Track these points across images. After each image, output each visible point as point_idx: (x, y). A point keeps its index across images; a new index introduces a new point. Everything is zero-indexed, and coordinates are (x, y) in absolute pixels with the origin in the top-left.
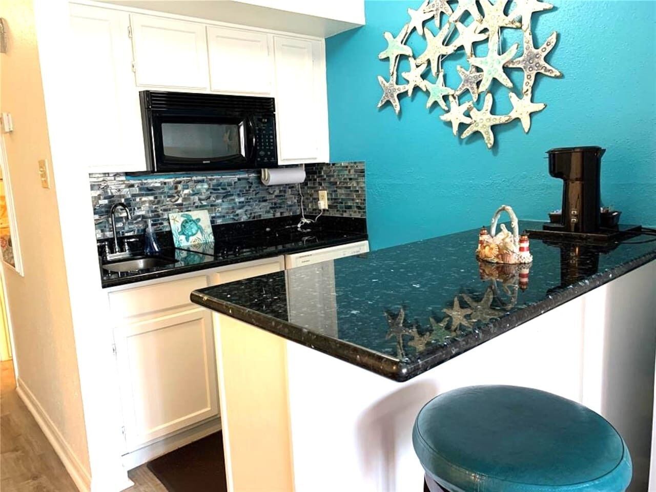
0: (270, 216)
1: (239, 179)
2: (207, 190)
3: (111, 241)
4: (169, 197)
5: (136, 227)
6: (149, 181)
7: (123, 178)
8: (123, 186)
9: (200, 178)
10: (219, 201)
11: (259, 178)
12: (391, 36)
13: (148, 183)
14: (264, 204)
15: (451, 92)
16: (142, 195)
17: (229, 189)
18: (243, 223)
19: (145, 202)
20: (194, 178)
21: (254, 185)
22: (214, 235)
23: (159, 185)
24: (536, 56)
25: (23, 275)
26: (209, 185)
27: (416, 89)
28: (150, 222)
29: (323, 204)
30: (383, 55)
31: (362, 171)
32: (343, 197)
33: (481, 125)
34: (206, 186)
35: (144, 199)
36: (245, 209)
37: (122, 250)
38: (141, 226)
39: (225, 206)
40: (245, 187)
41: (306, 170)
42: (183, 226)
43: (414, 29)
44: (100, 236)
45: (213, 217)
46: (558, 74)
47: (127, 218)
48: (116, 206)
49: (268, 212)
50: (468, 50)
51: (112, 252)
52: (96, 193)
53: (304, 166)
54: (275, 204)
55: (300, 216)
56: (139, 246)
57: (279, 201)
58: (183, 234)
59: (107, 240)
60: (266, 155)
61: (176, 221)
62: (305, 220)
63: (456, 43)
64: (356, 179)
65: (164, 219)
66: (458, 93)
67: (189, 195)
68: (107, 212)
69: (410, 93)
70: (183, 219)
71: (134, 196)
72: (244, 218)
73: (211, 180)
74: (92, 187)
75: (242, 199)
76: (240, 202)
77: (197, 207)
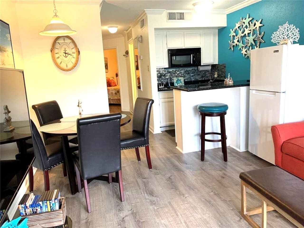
0: (201, 79)
1: (192, 69)
2: (183, 72)
3: (160, 84)
4: (174, 74)
5: (166, 81)
6: (169, 70)
7: (164, 69)
8: (163, 71)
9: (182, 69)
10: (187, 75)
11: (198, 69)
12: (232, 30)
13: (169, 71)
14: (199, 76)
15: (243, 46)
16: (168, 73)
17: (189, 72)
18: (193, 81)
19: (168, 75)
20: (180, 69)
21: (196, 71)
22: (184, 84)
23: (172, 71)
24: (259, 37)
25: (142, 91)
26: (184, 71)
27: (236, 44)
28: (169, 80)
29: (216, 76)
30: (230, 35)
31: (225, 66)
32: (221, 74)
33: (249, 54)
34: (183, 71)
35: (168, 74)
36: (194, 77)
37: (162, 86)
38: (167, 81)
39: (188, 76)
40: (194, 71)
41: (211, 67)
42: (177, 81)
43: (236, 29)
44: (158, 83)
45: (185, 79)
46: (264, 42)
47: (164, 78)
48: (162, 76)
49: (200, 78)
50: (247, 35)
51: (160, 86)
52: (158, 73)
53: (211, 65)
54: (203, 76)
55: (210, 80)
56: (166, 85)
57: (204, 75)
58: (177, 83)
59: (160, 83)
60: (198, 63)
61: (175, 80)
62: (211, 81)
63: (245, 33)
64: (224, 69)
65: (172, 79)
66: (245, 46)
67: (179, 73)
68: (160, 77)
69: (235, 45)
70: (177, 79)
71: (166, 73)
72: (193, 80)
73: (185, 69)
74: (157, 71)
75: (193, 75)
76: (192, 75)
77: (180, 76)
